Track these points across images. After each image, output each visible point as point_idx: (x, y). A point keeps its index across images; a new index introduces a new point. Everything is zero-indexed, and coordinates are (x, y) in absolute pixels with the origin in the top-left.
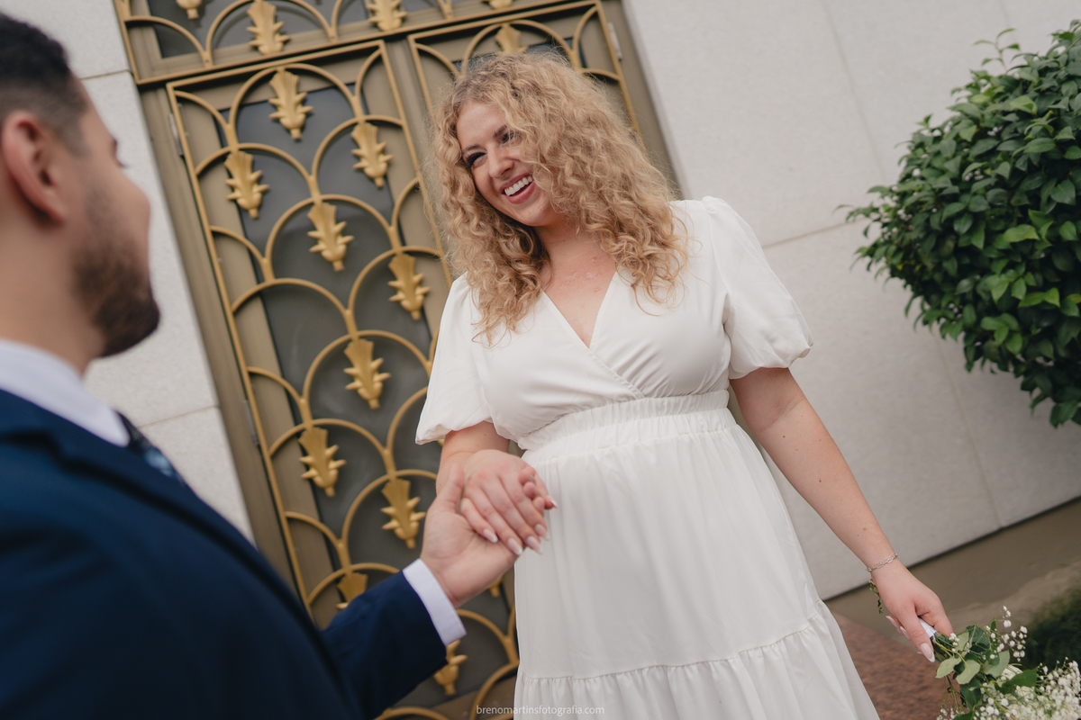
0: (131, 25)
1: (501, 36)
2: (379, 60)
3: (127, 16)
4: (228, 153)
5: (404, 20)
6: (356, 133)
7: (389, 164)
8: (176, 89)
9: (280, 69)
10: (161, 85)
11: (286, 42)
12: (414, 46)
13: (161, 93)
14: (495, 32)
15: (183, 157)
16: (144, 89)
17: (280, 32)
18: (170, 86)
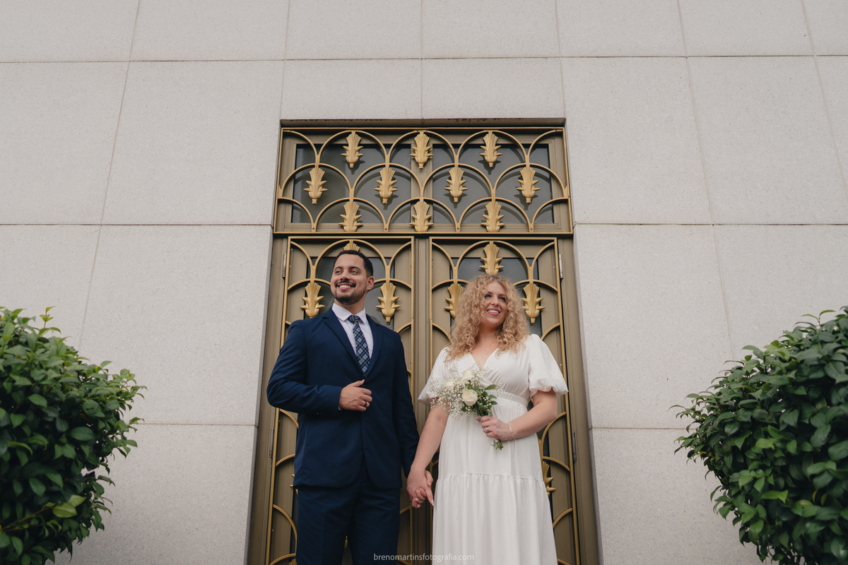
0: (281, 201)
1: (487, 248)
2: (409, 246)
3: (280, 197)
4: (309, 282)
5: (430, 227)
6: (383, 287)
7: (397, 310)
8: (292, 240)
9: (351, 241)
10: (285, 236)
11: (359, 227)
12: (431, 243)
13: (285, 241)
14: (484, 245)
15: (284, 278)
16: (276, 237)
17: (357, 220)
18: (290, 238)
